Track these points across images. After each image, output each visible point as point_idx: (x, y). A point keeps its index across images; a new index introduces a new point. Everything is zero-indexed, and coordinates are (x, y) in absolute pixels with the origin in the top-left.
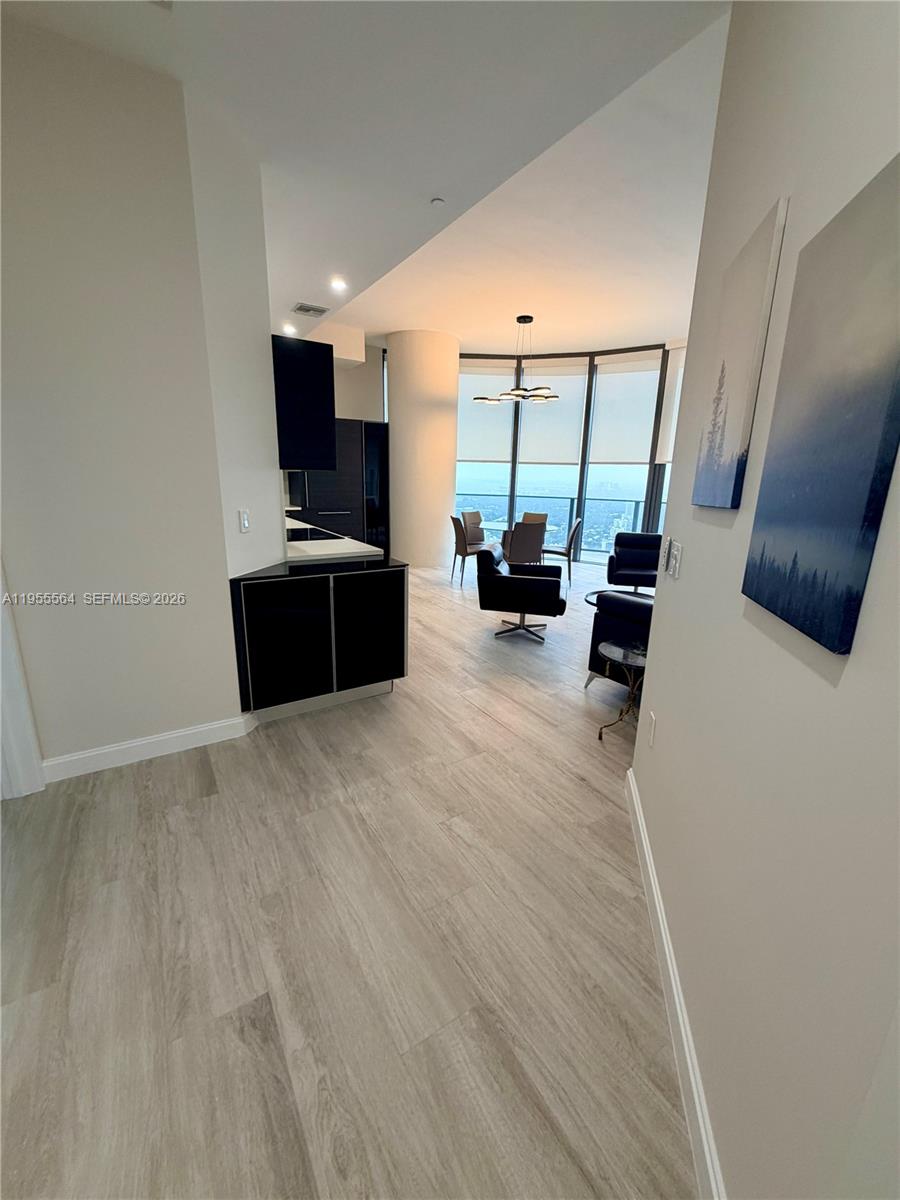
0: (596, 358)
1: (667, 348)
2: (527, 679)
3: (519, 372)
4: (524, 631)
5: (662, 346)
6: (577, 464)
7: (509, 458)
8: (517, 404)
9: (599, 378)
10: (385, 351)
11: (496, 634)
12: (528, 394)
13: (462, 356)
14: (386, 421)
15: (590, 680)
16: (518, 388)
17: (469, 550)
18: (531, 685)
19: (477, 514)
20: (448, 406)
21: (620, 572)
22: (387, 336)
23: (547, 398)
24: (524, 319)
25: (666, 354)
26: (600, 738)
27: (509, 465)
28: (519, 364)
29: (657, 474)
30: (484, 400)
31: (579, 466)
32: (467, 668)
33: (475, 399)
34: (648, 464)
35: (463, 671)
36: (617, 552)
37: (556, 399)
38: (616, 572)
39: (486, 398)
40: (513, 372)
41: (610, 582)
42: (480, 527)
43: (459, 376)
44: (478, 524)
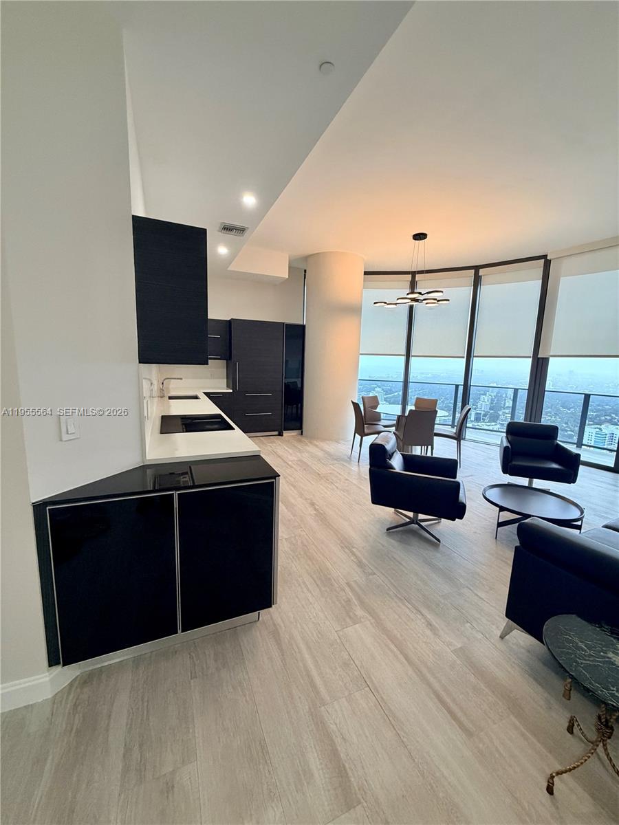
0: (481, 270)
1: (548, 258)
3: (413, 284)
4: (417, 526)
5: (545, 257)
6: (463, 357)
7: (404, 352)
8: (411, 308)
9: (484, 290)
10: (305, 271)
11: (388, 529)
12: (422, 297)
13: (366, 273)
14: (305, 323)
15: (507, 630)
16: (412, 292)
17: (367, 431)
19: (375, 398)
20: (354, 310)
21: (514, 463)
22: (306, 258)
23: (439, 301)
24: (420, 237)
25: (548, 264)
26: (550, 790)
27: (403, 359)
28: (414, 278)
29: (539, 367)
30: (383, 304)
31: (465, 360)
32: (353, 584)
33: (375, 303)
34: (530, 357)
35: (347, 589)
36: (509, 441)
37: (448, 302)
38: (511, 461)
39: (385, 303)
40: (408, 284)
41: (505, 471)
42: (377, 410)
43: (364, 288)
44: (376, 407)
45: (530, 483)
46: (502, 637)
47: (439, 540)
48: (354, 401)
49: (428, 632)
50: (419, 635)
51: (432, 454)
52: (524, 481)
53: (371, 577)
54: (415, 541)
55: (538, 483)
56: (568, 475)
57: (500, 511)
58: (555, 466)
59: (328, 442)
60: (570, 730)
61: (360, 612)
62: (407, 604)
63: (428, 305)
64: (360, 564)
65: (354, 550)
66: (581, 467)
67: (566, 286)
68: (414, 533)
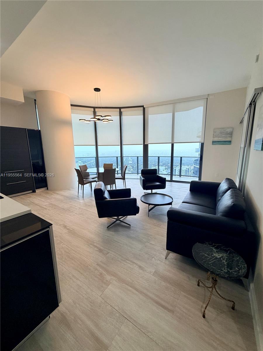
0: (121, 109)
2: (135, 261)
3: (95, 113)
4: (119, 221)
5: (143, 106)
6: (119, 145)
7: (95, 144)
8: (95, 123)
9: (123, 117)
10: (35, 100)
11: (108, 227)
12: (102, 118)
13: (72, 105)
14: (39, 129)
15: (167, 255)
18: (140, 267)
19: (85, 166)
20: (68, 123)
22: (35, 92)
23: (109, 120)
24: (97, 90)
25: (144, 109)
26: (204, 317)
27: (94, 147)
28: (94, 110)
29: (146, 148)
30: (84, 120)
31: (120, 146)
32: (100, 263)
33: (80, 120)
34: (142, 144)
35: (98, 268)
36: (143, 177)
37: (112, 121)
38: (146, 185)
39: (85, 120)
40: (92, 113)
41: (144, 189)
42: (87, 171)
43: (72, 113)
44: (86, 170)
45: (152, 191)
46: (166, 258)
47: (130, 225)
48: (76, 168)
49: (141, 271)
50: (138, 275)
51: (116, 189)
52: (149, 191)
53: (107, 255)
54: (120, 229)
55: (154, 191)
56: (163, 186)
57: (149, 205)
58: (158, 183)
59: (64, 191)
60: (198, 285)
61: (108, 277)
62: (128, 261)
63: (104, 122)
64: (100, 251)
65: (95, 244)
66: (166, 182)
67: (151, 118)
68: (119, 225)
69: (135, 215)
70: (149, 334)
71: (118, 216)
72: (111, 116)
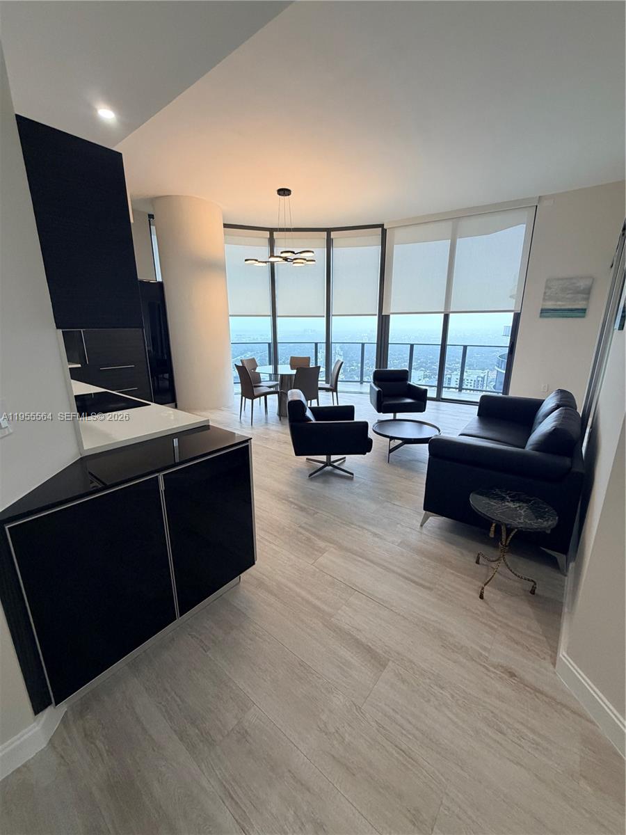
0: (332, 233)
1: (385, 227)
2: (365, 526)
3: (272, 242)
4: (330, 467)
5: (381, 226)
6: (324, 316)
7: (270, 313)
9: (336, 251)
10: (150, 216)
11: (311, 475)
13: (226, 226)
14: (159, 279)
15: (425, 519)
16: (272, 255)
17: (256, 394)
18: (375, 535)
19: (253, 360)
20: (217, 267)
21: (385, 403)
22: (154, 200)
23: (307, 261)
24: (284, 192)
25: (384, 232)
26: (481, 597)
27: (269, 319)
28: (271, 235)
29: (384, 323)
30: (254, 262)
31: (325, 318)
32: (303, 525)
33: (246, 260)
34: (376, 315)
35: (301, 530)
36: (378, 386)
37: (314, 263)
38: (382, 403)
39: (256, 260)
40: (267, 242)
41: (379, 411)
42: (257, 371)
43: (225, 243)
44: (255, 369)
45: (395, 416)
46: (421, 526)
47: (352, 474)
48: (238, 364)
49: (377, 539)
50: (372, 543)
51: (318, 405)
52: (390, 416)
53: (316, 516)
54: (334, 480)
55: (400, 416)
56: (420, 408)
57: (390, 441)
58: (409, 401)
60: (477, 562)
61: (322, 544)
62: (353, 526)
63: (295, 265)
64: (302, 509)
65: (291, 499)
67: (398, 252)
68: (331, 474)
69: (365, 454)
70: (392, 608)
71: (329, 454)
72: (313, 252)
